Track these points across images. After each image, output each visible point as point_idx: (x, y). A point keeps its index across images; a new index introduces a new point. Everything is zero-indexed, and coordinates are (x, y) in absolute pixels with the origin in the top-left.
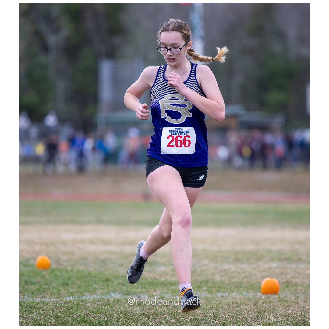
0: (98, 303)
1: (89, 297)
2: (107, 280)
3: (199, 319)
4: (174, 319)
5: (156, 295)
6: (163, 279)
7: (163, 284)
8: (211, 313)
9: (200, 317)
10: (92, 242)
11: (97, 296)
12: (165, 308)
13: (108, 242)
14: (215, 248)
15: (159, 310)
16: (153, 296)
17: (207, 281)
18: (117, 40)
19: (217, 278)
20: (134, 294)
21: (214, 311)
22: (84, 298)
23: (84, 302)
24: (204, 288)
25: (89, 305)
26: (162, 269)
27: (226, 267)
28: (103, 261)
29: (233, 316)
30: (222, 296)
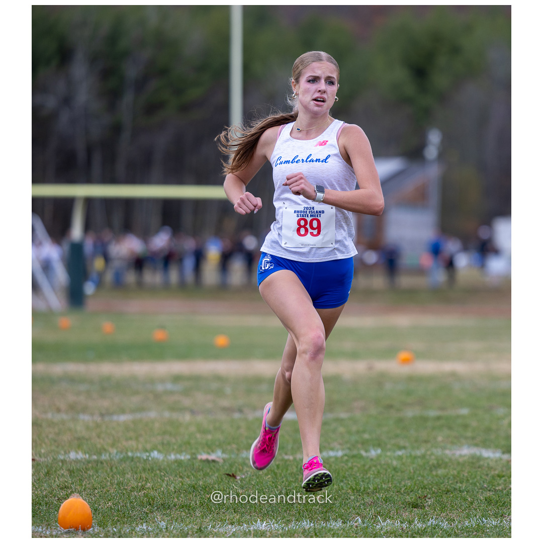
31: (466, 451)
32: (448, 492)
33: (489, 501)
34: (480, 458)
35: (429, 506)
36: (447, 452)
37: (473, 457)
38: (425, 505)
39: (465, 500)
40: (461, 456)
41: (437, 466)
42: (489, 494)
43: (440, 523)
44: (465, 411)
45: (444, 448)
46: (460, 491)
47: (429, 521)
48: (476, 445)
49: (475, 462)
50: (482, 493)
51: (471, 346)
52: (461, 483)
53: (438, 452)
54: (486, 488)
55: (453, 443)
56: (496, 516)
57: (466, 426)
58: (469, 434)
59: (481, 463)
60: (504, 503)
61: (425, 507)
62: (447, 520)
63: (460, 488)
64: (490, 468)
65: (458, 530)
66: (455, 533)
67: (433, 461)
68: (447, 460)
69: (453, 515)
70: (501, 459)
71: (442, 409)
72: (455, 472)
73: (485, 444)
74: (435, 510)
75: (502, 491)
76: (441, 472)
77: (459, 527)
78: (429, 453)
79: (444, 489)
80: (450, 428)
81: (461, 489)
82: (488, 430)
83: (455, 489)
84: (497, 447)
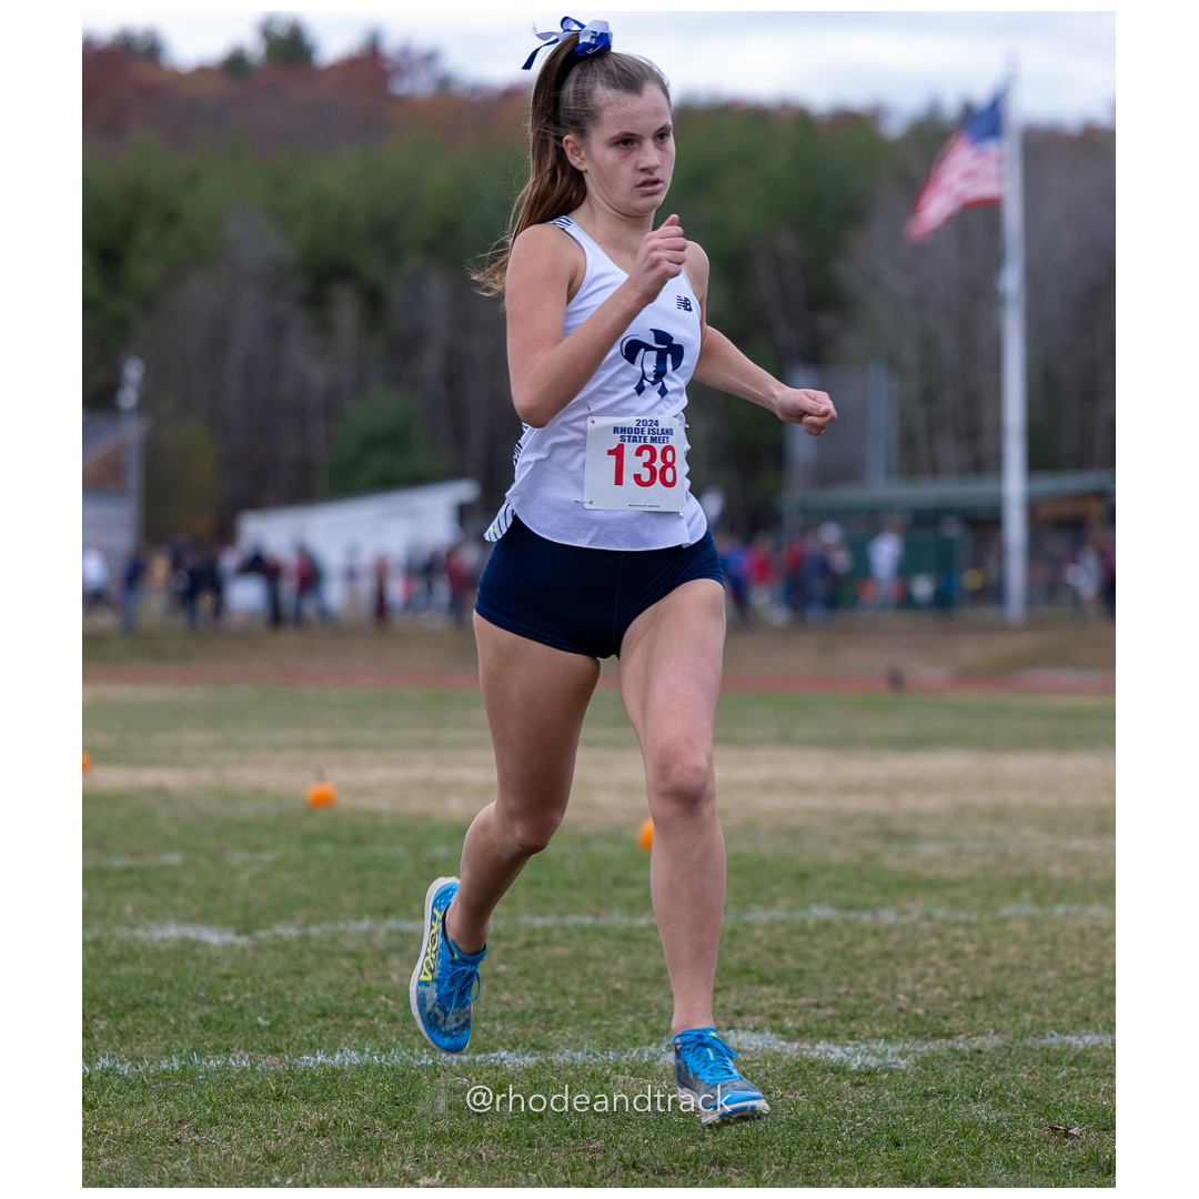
0: (780, 930)
1: (759, 915)
2: (802, 876)
3: (1013, 969)
4: (956, 965)
5: (916, 909)
6: (930, 873)
7: (934, 886)
8: (1043, 953)
9: (1016, 962)
10: (768, 787)
11: (778, 913)
12: (934, 942)
13: (804, 788)
14: (1051, 801)
15: (922, 945)
16: (905, 913)
17: (1033, 878)
18: (827, 322)
19: (1057, 870)
20: (865, 907)
21: (1047, 947)
22: (748, 917)
23: (749, 927)
24: (1026, 894)
25: (758, 933)
26: (928, 849)
27: (1077, 844)
28: (794, 834)
29: (1091, 959)
30: (1067, 915)
31: (171, 932)
32: (135, 1006)
33: (206, 1023)
34: (195, 944)
35: (101, 1033)
36: (140, 933)
37: (185, 941)
38: (93, 1031)
39: (165, 1021)
40: (163, 940)
41: (119, 960)
42: (207, 1010)
43: (118, 1066)
44: (175, 858)
45: (132, 927)
46: (158, 1006)
47: (98, 1060)
48: (191, 920)
49: (187, 948)
50: (196, 1008)
51: (195, 738)
52: (160, 990)
53: (123, 933)
54: (203, 999)
55: (151, 917)
56: (216, 1050)
57: (174, 886)
58: (180, 900)
59: (198, 952)
60: (232, 1027)
61: (93, 1036)
62: (130, 1060)
63: (157, 998)
64: (213, 961)
65: (148, 1078)
66: (143, 1082)
67: (112, 950)
68: (137, 948)
69: (142, 1049)
70: (232, 945)
71: (134, 854)
72: (151, 971)
73: (206, 918)
74: (111, 1041)
75: (229, 1004)
76: (125, 970)
77: (152, 1071)
78: (107, 935)
79: (130, 1001)
80: (147, 889)
81: (160, 1002)
82: (214, 892)
83: (148, 1002)
84: (226, 923)
